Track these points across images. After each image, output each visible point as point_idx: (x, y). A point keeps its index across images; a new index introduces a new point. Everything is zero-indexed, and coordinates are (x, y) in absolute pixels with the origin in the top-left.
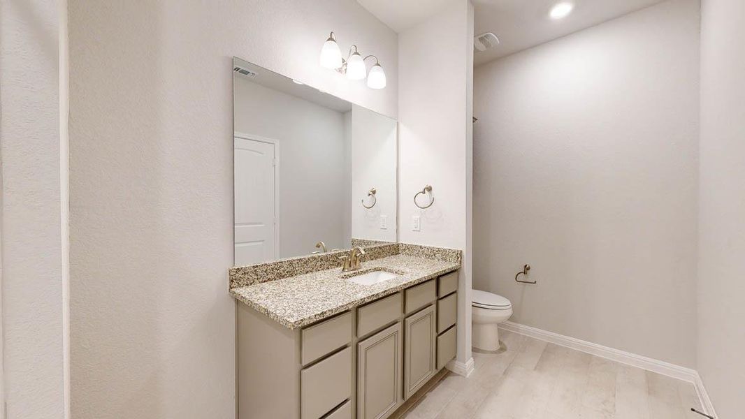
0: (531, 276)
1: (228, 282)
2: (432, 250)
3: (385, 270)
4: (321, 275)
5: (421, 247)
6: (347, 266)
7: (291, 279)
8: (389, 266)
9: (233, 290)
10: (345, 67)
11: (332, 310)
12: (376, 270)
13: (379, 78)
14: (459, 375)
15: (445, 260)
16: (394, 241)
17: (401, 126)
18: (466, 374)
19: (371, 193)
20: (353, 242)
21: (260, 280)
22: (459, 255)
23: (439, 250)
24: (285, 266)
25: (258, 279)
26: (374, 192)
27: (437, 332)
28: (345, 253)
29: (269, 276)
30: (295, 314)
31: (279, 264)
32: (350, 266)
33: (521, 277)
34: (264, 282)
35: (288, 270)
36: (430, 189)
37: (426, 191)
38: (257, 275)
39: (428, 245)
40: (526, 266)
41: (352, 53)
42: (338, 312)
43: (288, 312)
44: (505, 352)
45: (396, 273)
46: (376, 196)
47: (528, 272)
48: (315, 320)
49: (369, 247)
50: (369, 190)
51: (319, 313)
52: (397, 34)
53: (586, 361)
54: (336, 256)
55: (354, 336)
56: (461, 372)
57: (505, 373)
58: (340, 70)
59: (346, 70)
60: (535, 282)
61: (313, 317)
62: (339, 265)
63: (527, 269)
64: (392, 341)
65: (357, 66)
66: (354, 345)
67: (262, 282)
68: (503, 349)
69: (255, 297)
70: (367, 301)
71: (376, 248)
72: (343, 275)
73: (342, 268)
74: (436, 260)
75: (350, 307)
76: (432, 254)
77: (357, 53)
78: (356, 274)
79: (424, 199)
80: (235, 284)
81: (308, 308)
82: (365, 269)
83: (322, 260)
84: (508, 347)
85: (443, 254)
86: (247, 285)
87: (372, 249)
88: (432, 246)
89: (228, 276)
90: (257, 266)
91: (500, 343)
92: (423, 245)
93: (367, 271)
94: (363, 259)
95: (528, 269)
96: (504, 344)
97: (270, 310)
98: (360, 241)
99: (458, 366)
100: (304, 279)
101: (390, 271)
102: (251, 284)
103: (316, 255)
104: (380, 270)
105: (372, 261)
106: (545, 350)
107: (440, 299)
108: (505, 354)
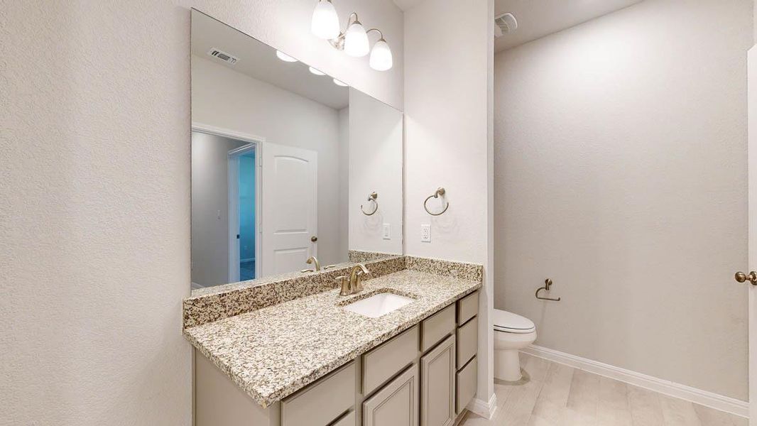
0: (554, 291)
1: (182, 317)
2: (447, 265)
3: (392, 292)
4: (313, 302)
5: (432, 261)
6: (345, 287)
7: (272, 309)
8: (396, 287)
9: (189, 330)
10: (342, 43)
11: (328, 366)
12: (381, 291)
13: (383, 57)
14: (480, 417)
15: (463, 277)
16: (399, 254)
17: (408, 120)
18: (489, 415)
19: (372, 197)
20: (352, 256)
21: (229, 314)
22: (480, 272)
23: (454, 265)
24: (265, 292)
25: (225, 312)
26: (375, 196)
27: (457, 366)
28: (343, 270)
29: (242, 307)
30: (271, 378)
31: (256, 290)
32: (349, 288)
33: (542, 294)
34: (236, 314)
35: (269, 296)
36: (442, 192)
37: (438, 195)
38: (225, 306)
39: (440, 259)
40: (547, 281)
41: (351, 23)
42: (336, 367)
43: (262, 372)
44: (530, 382)
45: (406, 295)
46: (377, 200)
47: (551, 287)
48: (302, 386)
49: (371, 262)
50: (369, 194)
51: (308, 373)
52: (402, 12)
53: (622, 391)
54: (332, 276)
55: (359, 395)
56: (483, 413)
57: (534, 412)
58: (337, 46)
59: (343, 45)
60: (559, 299)
61: (299, 382)
62: (335, 286)
63: (548, 283)
64: (406, 389)
65: (358, 38)
66: (358, 407)
67: (231, 316)
68: (525, 379)
69: (216, 342)
70: (376, 344)
71: (379, 263)
72: (340, 300)
73: (339, 290)
74: (452, 277)
75: (354, 356)
76: (446, 270)
77: (357, 22)
78: (356, 299)
79: (435, 205)
80: (191, 321)
81: (293, 363)
82: (368, 291)
83: (313, 281)
84: (531, 376)
85: (460, 271)
86: (210, 321)
87: (374, 264)
88: (445, 260)
89: (182, 311)
90: (224, 295)
91: (522, 370)
92: (435, 259)
93: (371, 293)
94: (364, 277)
95: (551, 283)
96: (526, 373)
97: (234, 369)
98: (359, 253)
99: (479, 406)
100: (290, 308)
101: (400, 293)
102: (216, 319)
103: (306, 275)
104: (386, 292)
105: (374, 280)
106: (573, 379)
107: (460, 327)
108: (528, 385)
